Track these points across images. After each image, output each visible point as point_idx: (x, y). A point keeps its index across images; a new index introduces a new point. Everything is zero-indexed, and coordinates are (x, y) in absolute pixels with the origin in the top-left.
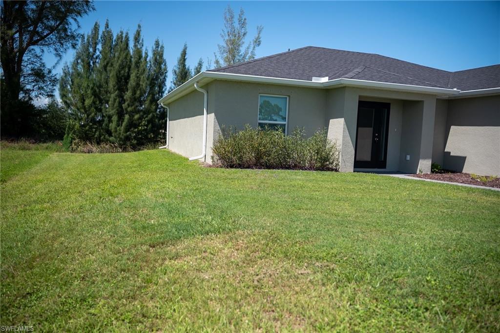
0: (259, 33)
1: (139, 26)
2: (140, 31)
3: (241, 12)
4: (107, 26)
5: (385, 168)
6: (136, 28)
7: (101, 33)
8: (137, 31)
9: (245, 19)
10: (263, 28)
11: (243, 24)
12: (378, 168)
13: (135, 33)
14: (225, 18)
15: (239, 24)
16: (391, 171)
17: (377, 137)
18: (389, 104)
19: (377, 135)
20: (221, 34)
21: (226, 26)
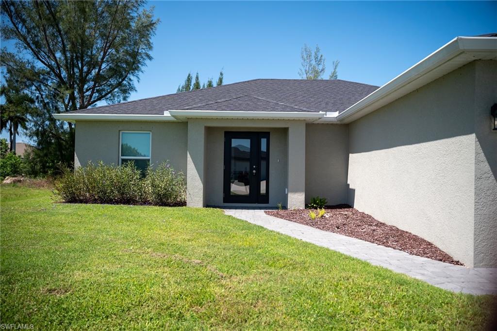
0: (335, 68)
1: (221, 74)
2: (222, 78)
3: (317, 49)
4: (197, 78)
5: (268, 203)
6: (219, 75)
7: (192, 84)
8: (220, 78)
9: (322, 56)
10: (339, 63)
11: (319, 61)
12: (258, 203)
13: (218, 81)
14: (302, 57)
15: (316, 61)
16: (274, 206)
17: (254, 169)
18: (269, 133)
19: (254, 167)
20: (299, 73)
21: (302, 65)
